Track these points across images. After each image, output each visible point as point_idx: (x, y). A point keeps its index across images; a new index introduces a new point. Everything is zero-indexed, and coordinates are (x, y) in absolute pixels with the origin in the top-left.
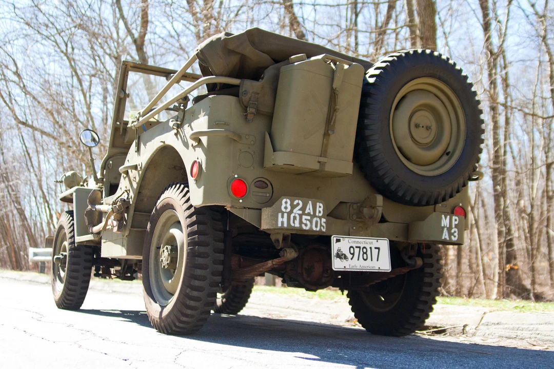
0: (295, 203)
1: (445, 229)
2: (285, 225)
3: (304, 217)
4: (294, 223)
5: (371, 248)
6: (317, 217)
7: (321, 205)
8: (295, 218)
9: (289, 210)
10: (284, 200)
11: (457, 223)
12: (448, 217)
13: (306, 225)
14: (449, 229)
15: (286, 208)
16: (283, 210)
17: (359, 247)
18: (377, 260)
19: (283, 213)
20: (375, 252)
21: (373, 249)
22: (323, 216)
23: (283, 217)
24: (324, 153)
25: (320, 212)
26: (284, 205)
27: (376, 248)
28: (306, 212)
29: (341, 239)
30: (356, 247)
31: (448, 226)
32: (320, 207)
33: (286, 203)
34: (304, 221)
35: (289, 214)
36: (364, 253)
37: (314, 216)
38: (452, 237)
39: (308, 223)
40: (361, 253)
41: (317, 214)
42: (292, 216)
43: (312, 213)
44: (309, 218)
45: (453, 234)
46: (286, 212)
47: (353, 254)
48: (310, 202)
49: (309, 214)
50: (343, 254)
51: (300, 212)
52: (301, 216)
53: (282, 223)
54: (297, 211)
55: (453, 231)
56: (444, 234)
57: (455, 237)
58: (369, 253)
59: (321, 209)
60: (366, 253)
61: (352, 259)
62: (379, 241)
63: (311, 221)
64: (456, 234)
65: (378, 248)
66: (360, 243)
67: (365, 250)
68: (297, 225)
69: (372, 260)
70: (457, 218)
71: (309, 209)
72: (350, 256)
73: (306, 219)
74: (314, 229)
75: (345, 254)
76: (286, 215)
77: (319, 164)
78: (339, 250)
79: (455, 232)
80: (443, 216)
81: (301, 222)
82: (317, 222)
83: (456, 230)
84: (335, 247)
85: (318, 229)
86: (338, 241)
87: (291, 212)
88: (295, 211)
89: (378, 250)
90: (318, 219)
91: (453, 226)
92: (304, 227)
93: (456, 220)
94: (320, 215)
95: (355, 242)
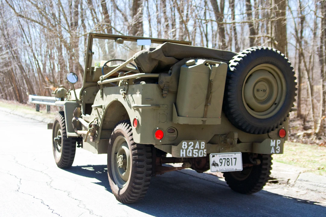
0: (190, 143)
1: (273, 147)
2: (184, 156)
3: (194, 151)
4: (189, 154)
5: (231, 158)
6: (201, 149)
7: (204, 143)
8: (189, 151)
9: (186, 147)
10: (184, 143)
11: (279, 143)
12: (275, 141)
13: (195, 155)
15: (185, 147)
16: (183, 147)
17: (225, 159)
18: (235, 165)
19: (183, 149)
20: (234, 160)
21: (233, 159)
22: (204, 149)
23: (183, 151)
24: (205, 116)
25: (203, 147)
26: (183, 145)
27: (234, 158)
28: (196, 148)
29: (215, 155)
30: (224, 159)
31: (274, 146)
32: (203, 144)
33: (185, 144)
34: (194, 153)
35: (186, 150)
36: (228, 162)
37: (200, 149)
38: (276, 151)
39: (197, 153)
40: (226, 162)
41: (202, 148)
42: (188, 151)
43: (199, 148)
44: (197, 150)
46: (185, 149)
47: (222, 163)
48: (198, 142)
49: (197, 149)
50: (216, 163)
51: (192, 148)
52: (192, 150)
53: (183, 155)
54: (190, 148)
55: (277, 148)
56: (272, 151)
57: (278, 151)
58: (230, 161)
59: (204, 145)
60: (229, 162)
61: (221, 166)
62: (236, 154)
63: (198, 152)
64: (279, 150)
65: (236, 158)
66: (225, 156)
67: (228, 160)
68: (191, 155)
69: (232, 165)
70: (279, 141)
71: (197, 146)
72: (220, 164)
73: (195, 152)
74: (200, 156)
75: (217, 164)
76: (184, 150)
77: (202, 122)
78: (214, 161)
79: (278, 148)
80: (272, 141)
81: (193, 154)
82: (201, 152)
83: (279, 147)
84: (212, 160)
85: (202, 156)
86: (213, 156)
87: (187, 148)
88: (189, 148)
89: (235, 159)
90: (202, 151)
91: (277, 145)
92: (194, 156)
93: (279, 142)
94: (203, 148)
95: (222, 156)
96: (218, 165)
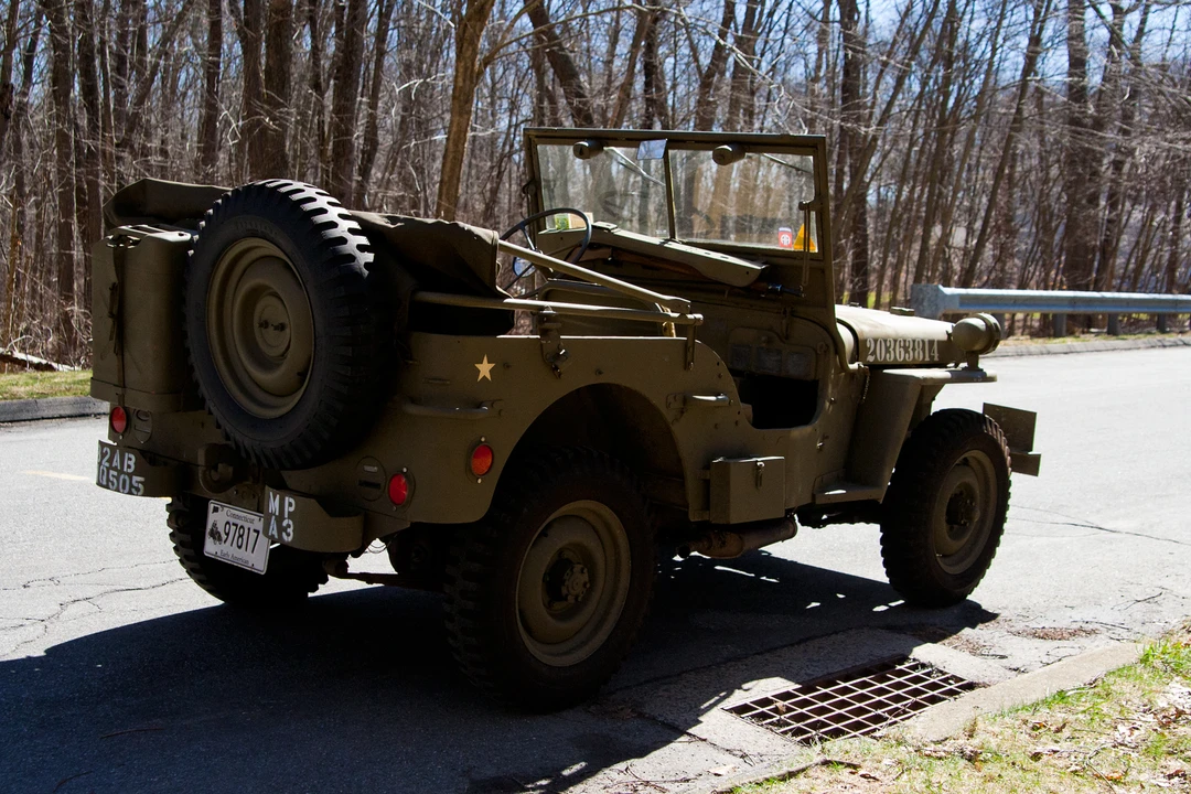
0: (105, 450)
1: (273, 517)
3: (112, 472)
4: (102, 478)
5: (249, 529)
6: (125, 473)
7: (132, 456)
8: (103, 472)
11: (292, 509)
12: (279, 497)
13: (113, 484)
14: (280, 519)
17: (236, 525)
18: (252, 551)
20: (253, 537)
21: (252, 531)
22: (136, 473)
25: (129, 467)
27: (255, 531)
28: (113, 465)
29: (221, 508)
30: (234, 524)
31: (278, 512)
32: (130, 459)
34: (111, 479)
35: (100, 465)
36: (240, 536)
37: (123, 471)
38: (284, 534)
39: (115, 481)
40: (237, 535)
41: (126, 469)
42: (101, 469)
43: (119, 467)
44: (115, 474)
45: (285, 529)
47: (227, 534)
48: (119, 451)
49: (115, 469)
50: (217, 532)
51: (108, 465)
52: (108, 469)
54: (105, 463)
55: (285, 524)
56: (272, 527)
57: (288, 535)
58: (245, 537)
59: (132, 463)
60: (242, 537)
61: (225, 541)
63: (118, 478)
64: (290, 530)
65: (258, 533)
66: (239, 518)
67: (242, 532)
68: (104, 482)
69: (246, 549)
70: (292, 500)
71: (118, 460)
72: (224, 537)
73: (113, 476)
74: (121, 490)
75: (219, 534)
78: (214, 526)
79: (289, 526)
80: (271, 493)
81: (107, 479)
82: (124, 481)
83: (291, 522)
84: (212, 518)
85: (126, 492)
86: (216, 510)
88: (103, 462)
89: (257, 535)
90: (127, 477)
91: (286, 516)
92: (111, 486)
93: (290, 505)
94: (130, 471)
95: (234, 516)
96: (220, 539)
